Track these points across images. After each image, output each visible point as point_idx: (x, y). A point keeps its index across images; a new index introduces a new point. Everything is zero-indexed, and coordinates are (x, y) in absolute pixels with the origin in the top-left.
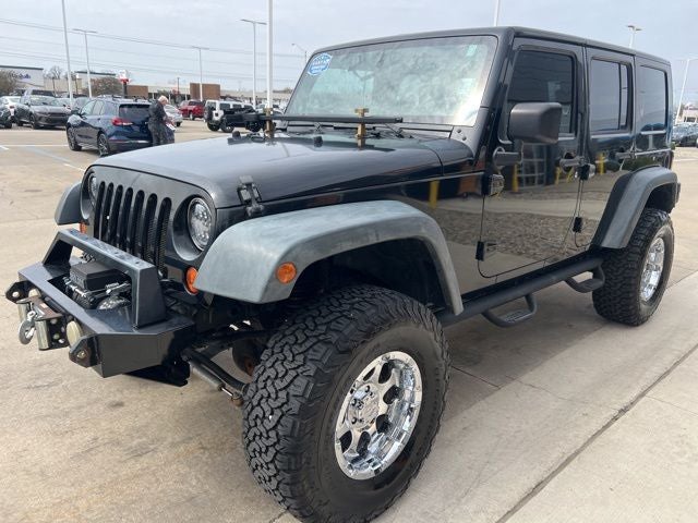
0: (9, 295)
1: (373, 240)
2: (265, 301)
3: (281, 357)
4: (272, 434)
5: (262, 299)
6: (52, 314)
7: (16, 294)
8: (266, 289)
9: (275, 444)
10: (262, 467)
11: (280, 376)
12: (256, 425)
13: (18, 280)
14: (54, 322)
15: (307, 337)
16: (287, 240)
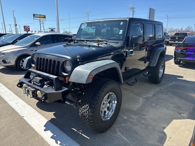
0: (18, 86)
1: (107, 68)
2: (87, 83)
3: (88, 95)
4: (87, 112)
5: (86, 82)
6: (33, 89)
7: (19, 85)
8: (87, 81)
9: (88, 114)
10: (85, 120)
11: (88, 99)
12: (83, 110)
13: (19, 82)
14: (33, 91)
15: (93, 91)
16: (90, 70)
